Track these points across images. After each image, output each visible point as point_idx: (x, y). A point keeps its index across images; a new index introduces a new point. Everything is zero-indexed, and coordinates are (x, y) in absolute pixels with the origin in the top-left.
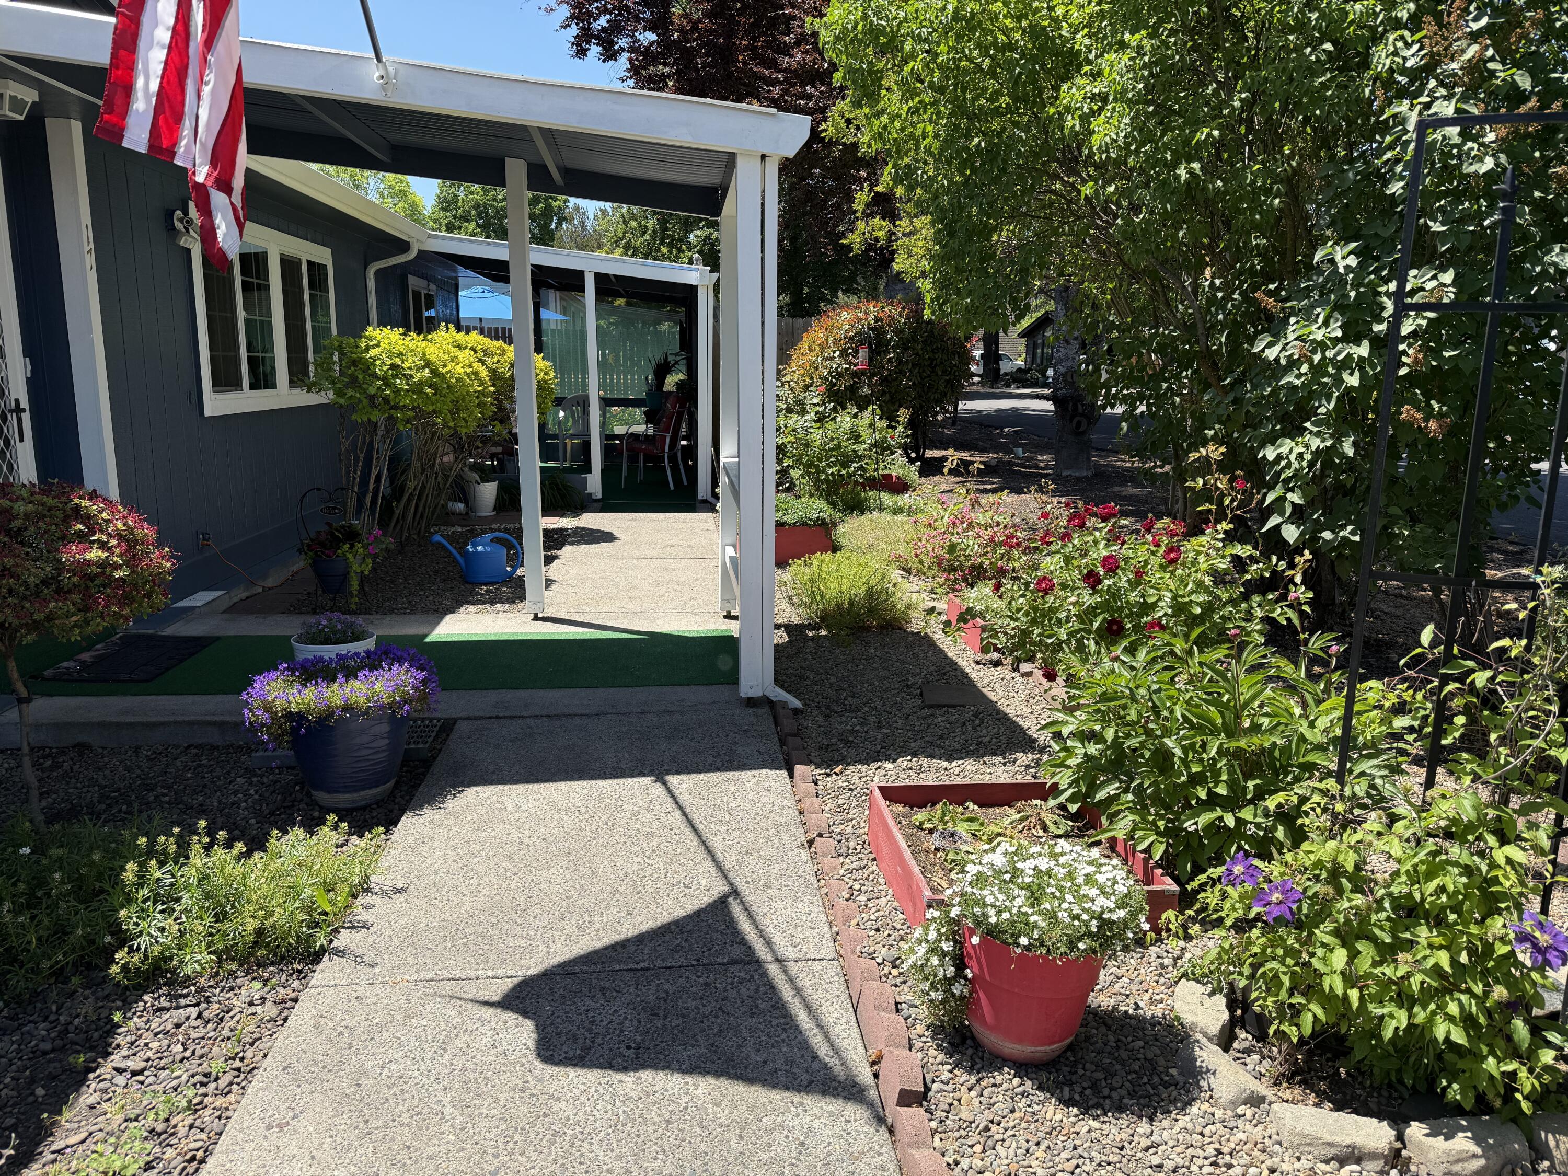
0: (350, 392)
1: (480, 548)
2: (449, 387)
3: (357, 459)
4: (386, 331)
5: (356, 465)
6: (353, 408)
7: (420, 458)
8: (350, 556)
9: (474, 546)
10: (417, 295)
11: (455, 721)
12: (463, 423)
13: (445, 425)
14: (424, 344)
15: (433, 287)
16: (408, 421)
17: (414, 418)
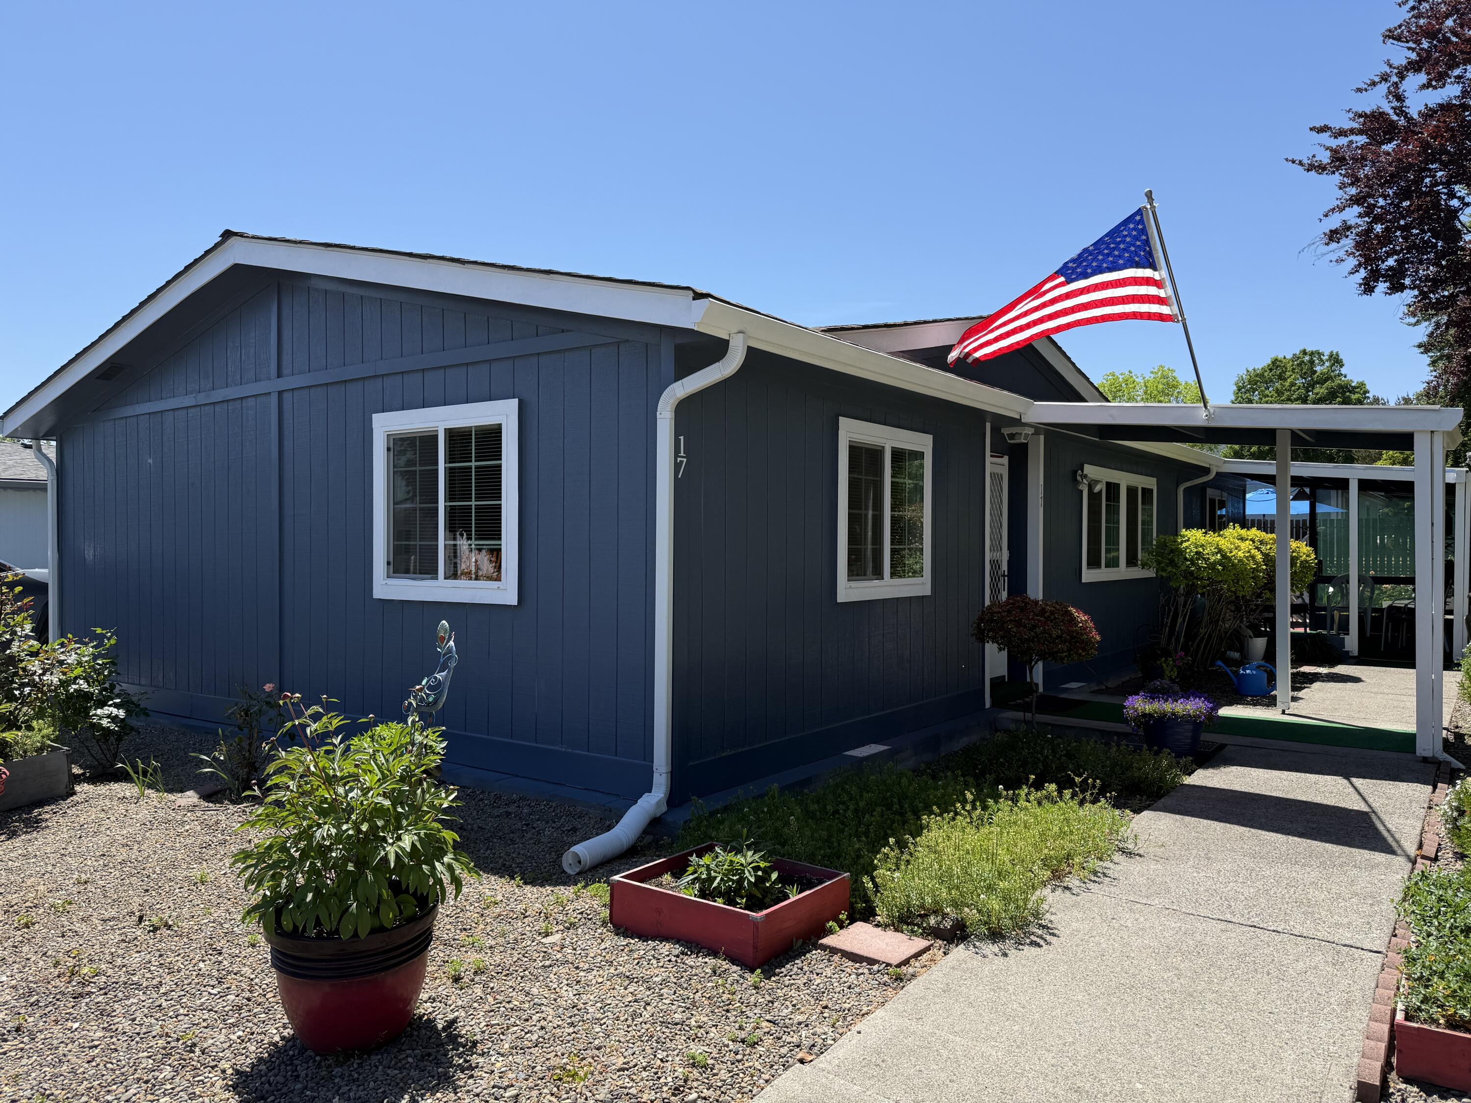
0: (1169, 569)
1: (1248, 671)
2: (1233, 565)
3: (1170, 610)
4: (1194, 531)
5: (1169, 614)
6: (1169, 579)
7: (1209, 614)
8: (1164, 665)
9: (1244, 670)
10: (1212, 501)
11: (1226, 745)
12: (1241, 589)
13: (1229, 590)
14: (1218, 539)
15: (1225, 494)
16: (1204, 587)
17: (1208, 586)
